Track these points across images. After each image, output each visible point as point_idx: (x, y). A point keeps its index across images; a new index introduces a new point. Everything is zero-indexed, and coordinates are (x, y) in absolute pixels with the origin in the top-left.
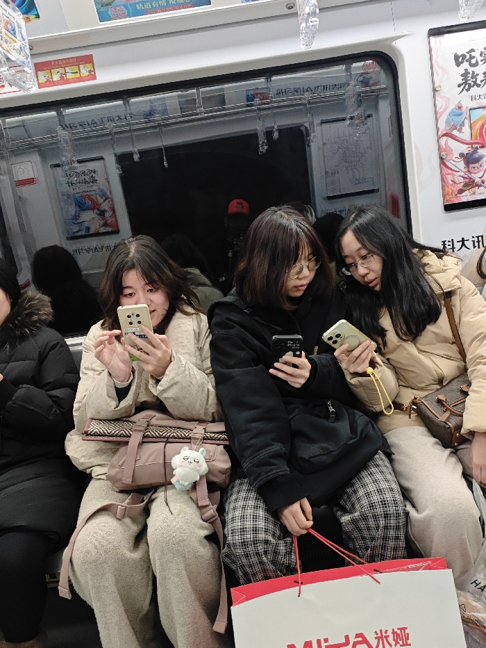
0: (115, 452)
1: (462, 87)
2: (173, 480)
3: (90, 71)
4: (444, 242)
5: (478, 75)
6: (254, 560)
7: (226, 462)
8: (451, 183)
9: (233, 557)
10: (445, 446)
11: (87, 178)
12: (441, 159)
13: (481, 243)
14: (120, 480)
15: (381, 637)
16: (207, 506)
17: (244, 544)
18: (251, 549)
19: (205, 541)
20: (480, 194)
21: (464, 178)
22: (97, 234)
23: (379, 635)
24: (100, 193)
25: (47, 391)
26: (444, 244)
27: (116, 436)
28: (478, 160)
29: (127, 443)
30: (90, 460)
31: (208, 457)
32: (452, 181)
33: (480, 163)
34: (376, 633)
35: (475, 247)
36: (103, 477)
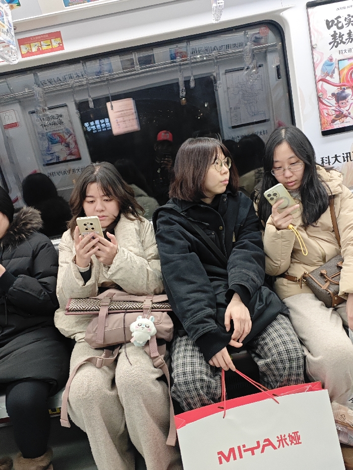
0: (89, 322)
1: (333, 44)
2: (132, 340)
3: (59, 44)
4: (322, 158)
5: (343, 35)
6: (194, 393)
7: (170, 323)
8: (327, 115)
9: (179, 393)
10: (328, 306)
11: (56, 121)
12: (319, 98)
13: (349, 158)
14: (94, 341)
15: (282, 440)
16: (157, 357)
17: (186, 383)
18: (191, 386)
19: (157, 382)
20: (348, 122)
21: (335, 111)
22: (66, 161)
23: (280, 439)
24: (66, 131)
25: (38, 279)
26: (322, 160)
27: (89, 310)
28: (345, 98)
29: (97, 315)
30: (73, 329)
31: (156, 321)
32: (327, 114)
33: (347, 100)
34: (278, 437)
35: (344, 161)
36: (83, 340)
